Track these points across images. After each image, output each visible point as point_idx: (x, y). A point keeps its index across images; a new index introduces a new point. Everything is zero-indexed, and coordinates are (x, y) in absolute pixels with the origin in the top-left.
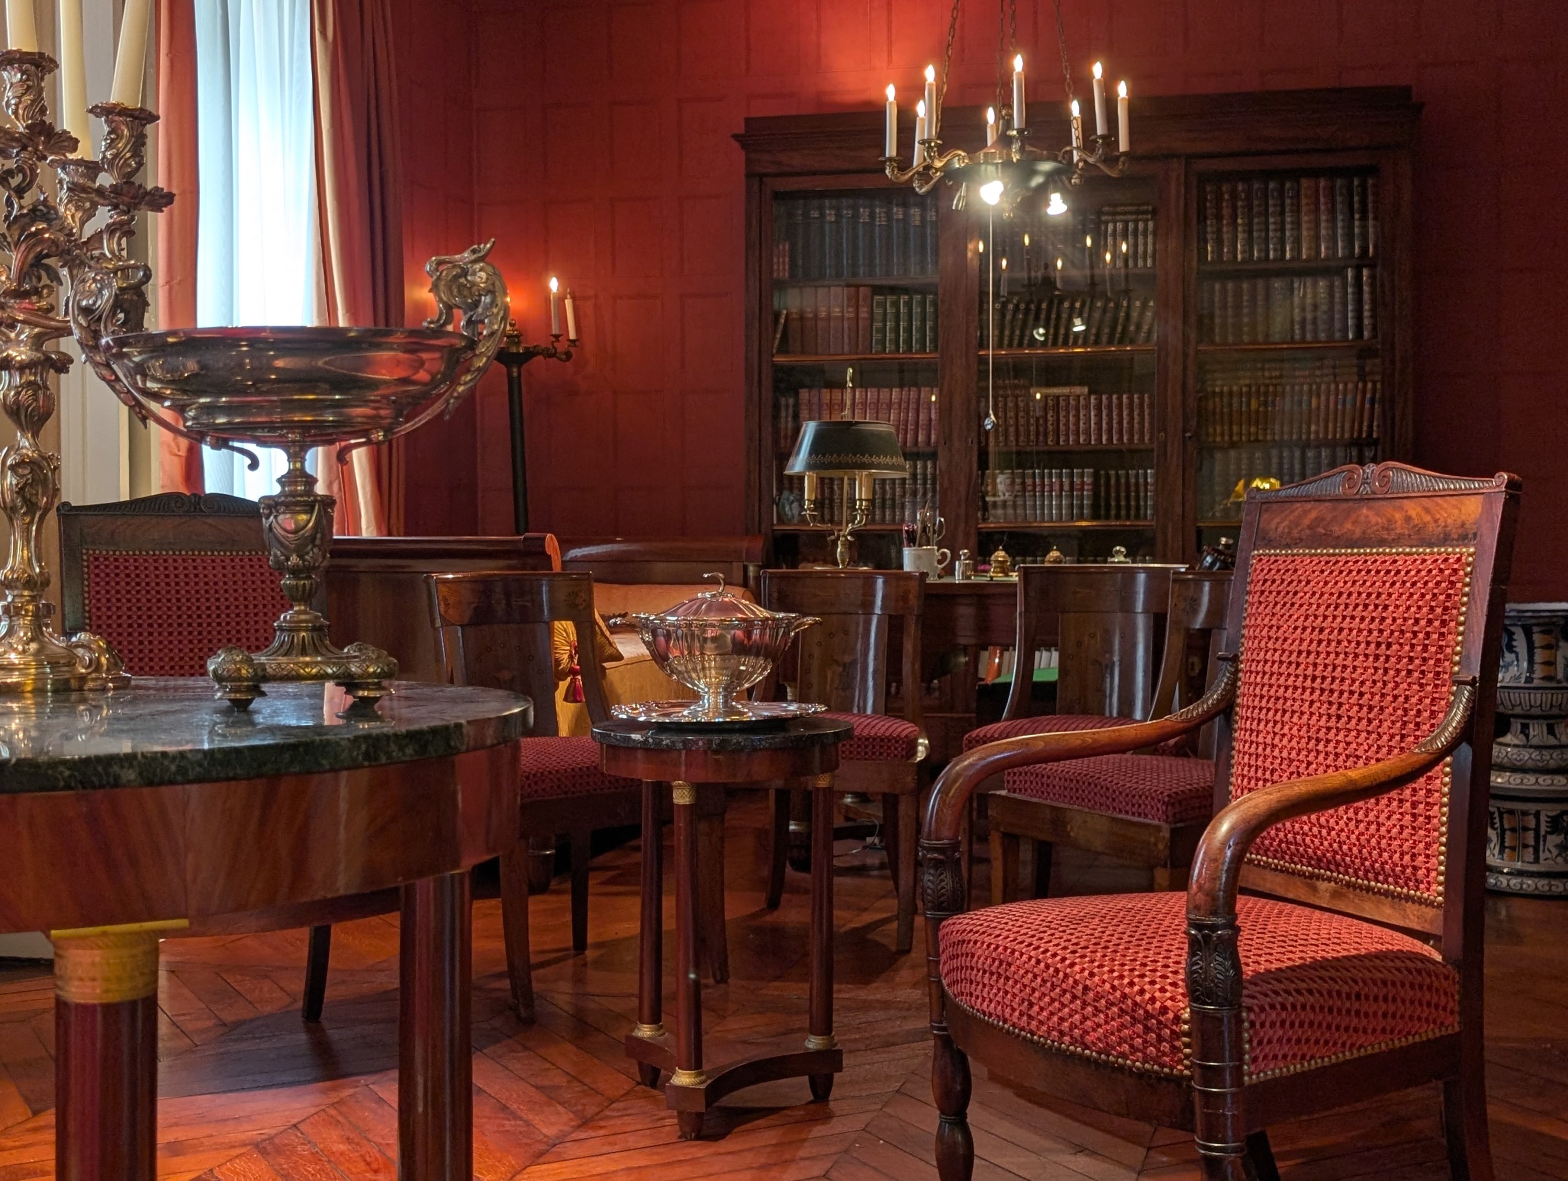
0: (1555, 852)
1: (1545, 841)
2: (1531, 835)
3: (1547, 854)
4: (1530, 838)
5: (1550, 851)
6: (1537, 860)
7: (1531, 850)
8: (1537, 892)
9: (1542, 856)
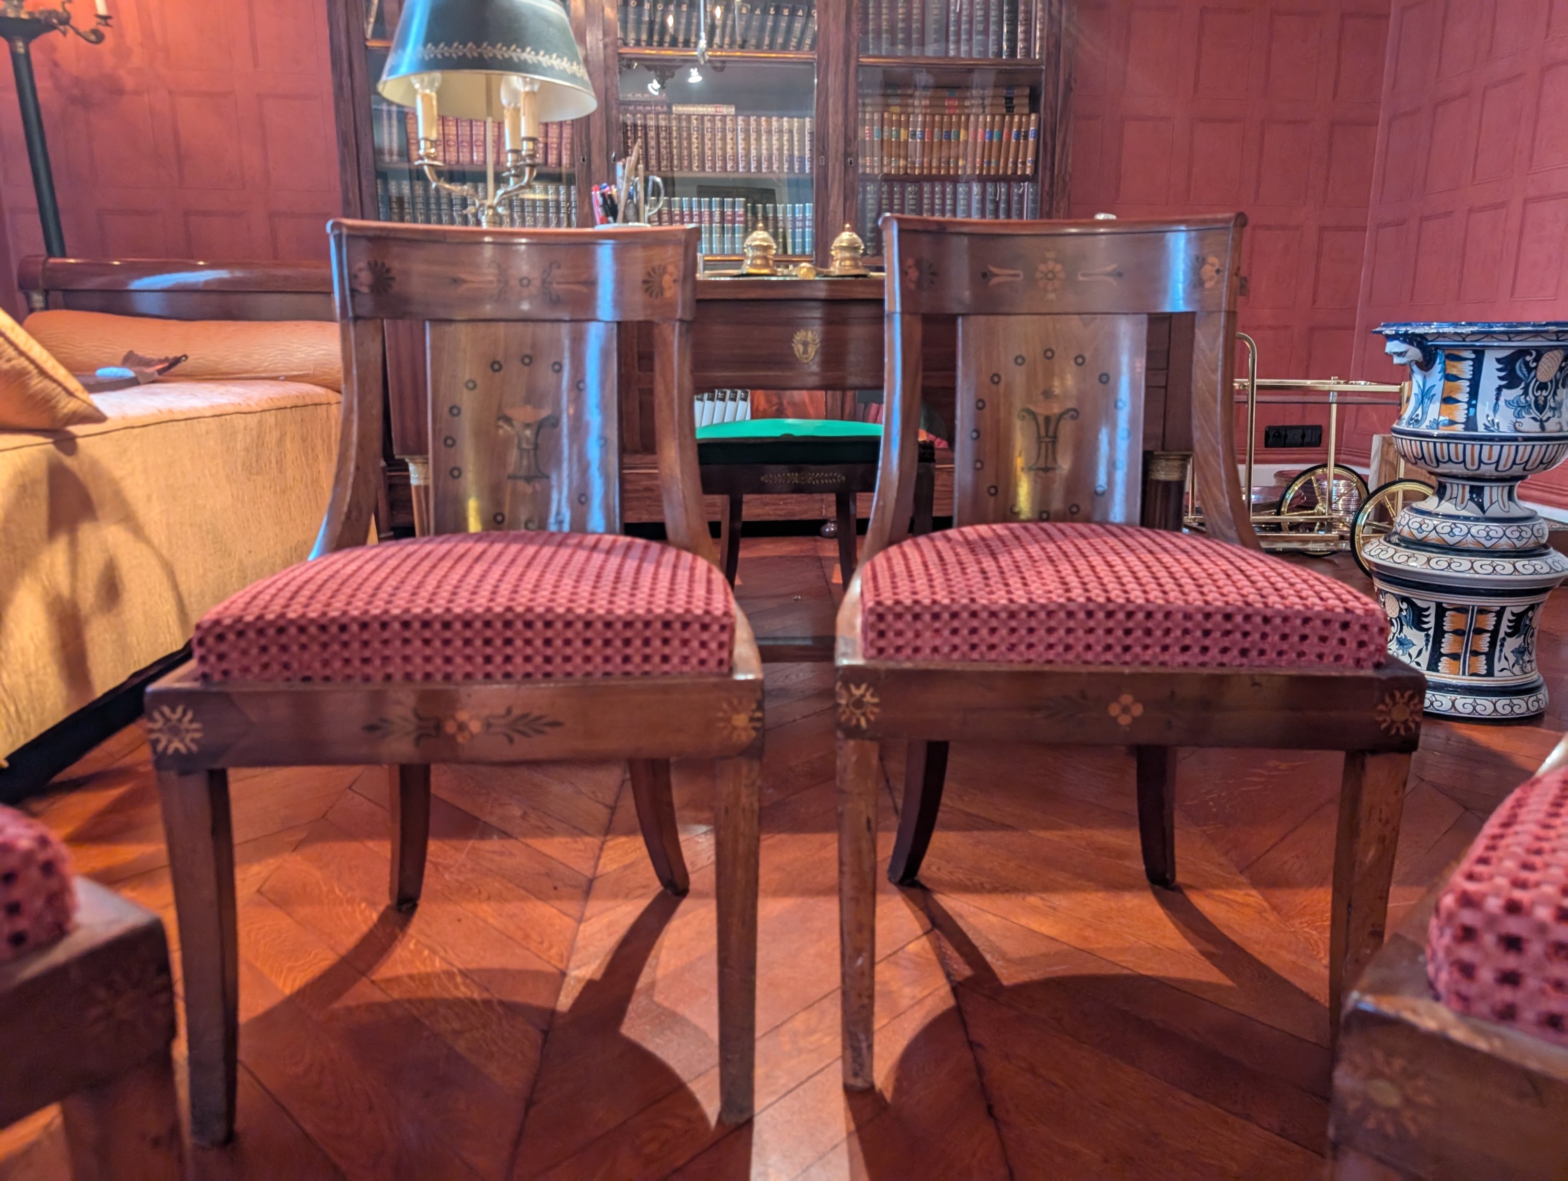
0: (1512, 658)
1: (1502, 645)
2: (1486, 637)
3: (1503, 663)
4: (1484, 643)
5: (1506, 658)
6: (1490, 673)
7: (1483, 657)
8: (1494, 716)
9: (1497, 666)
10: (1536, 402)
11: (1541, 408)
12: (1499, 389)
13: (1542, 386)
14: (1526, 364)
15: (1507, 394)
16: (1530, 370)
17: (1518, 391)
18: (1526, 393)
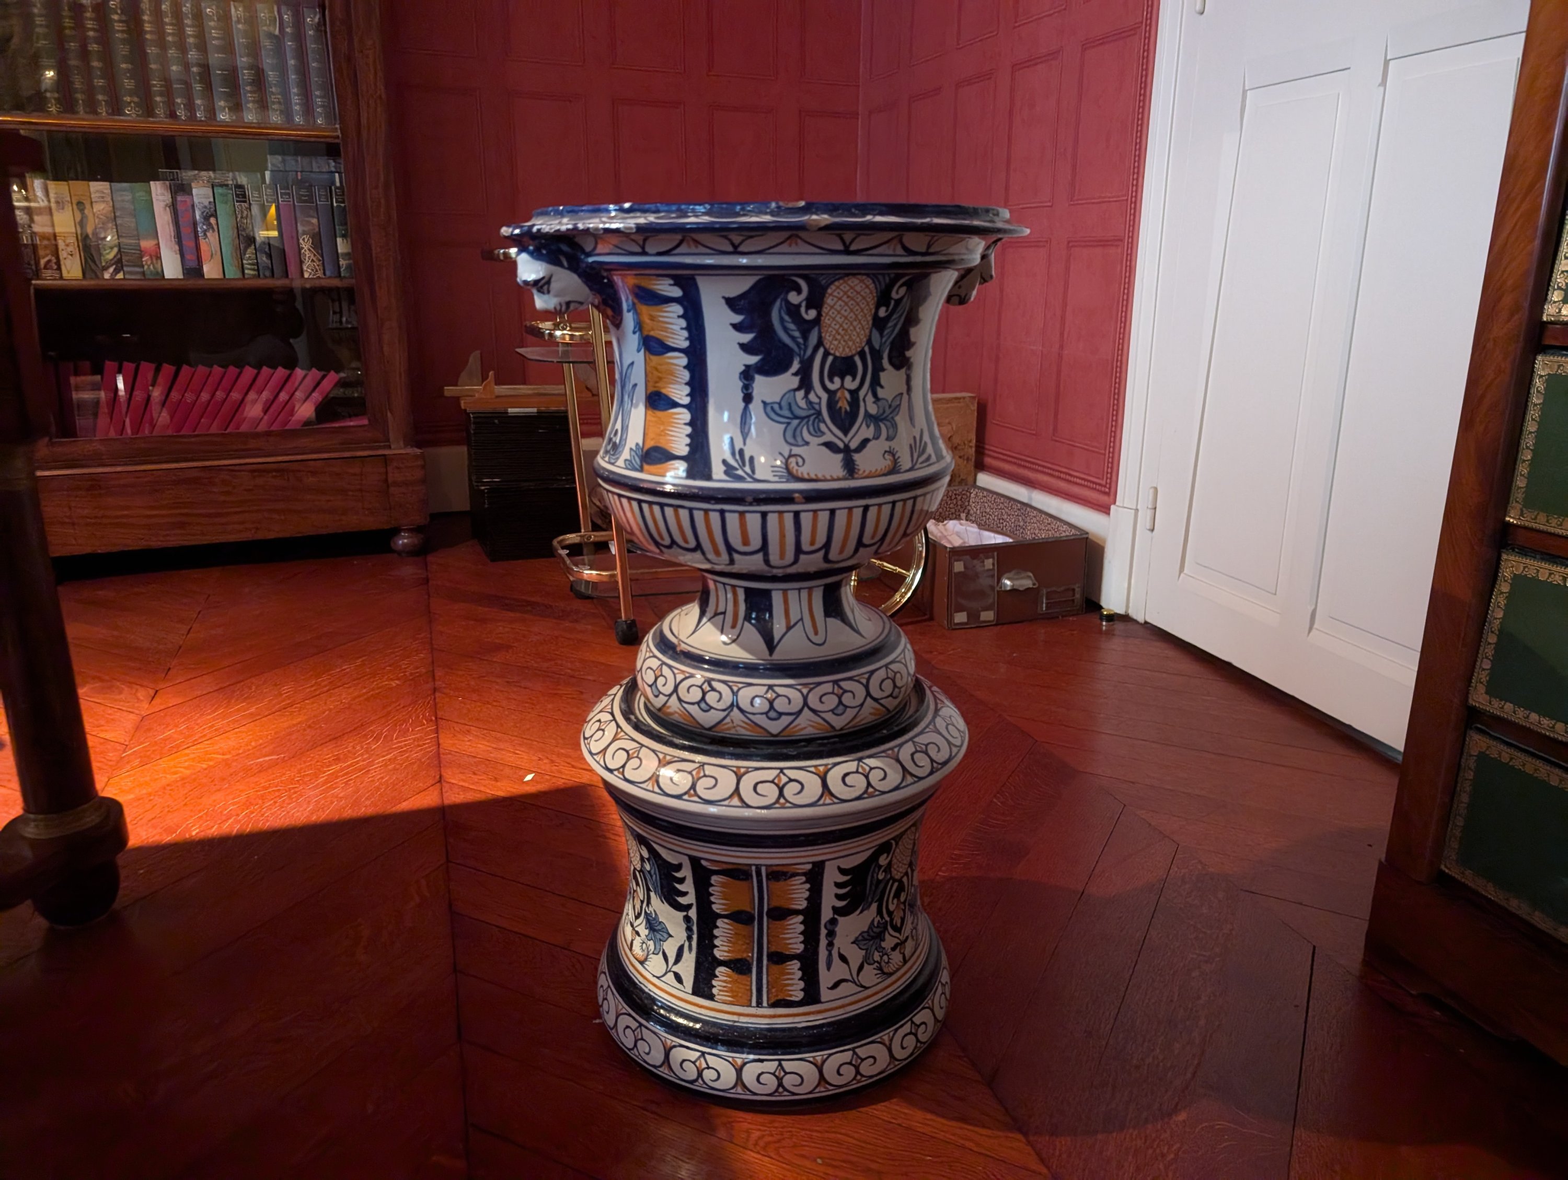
0: (856, 955)
1: (831, 934)
2: (796, 924)
3: (839, 970)
4: (793, 936)
6: (812, 996)
7: (795, 965)
8: (822, 1092)
9: (826, 978)
10: (831, 405)
11: (845, 421)
12: (747, 375)
13: (844, 367)
14: (793, 311)
15: (764, 387)
16: (806, 327)
17: (788, 380)
18: (805, 384)
